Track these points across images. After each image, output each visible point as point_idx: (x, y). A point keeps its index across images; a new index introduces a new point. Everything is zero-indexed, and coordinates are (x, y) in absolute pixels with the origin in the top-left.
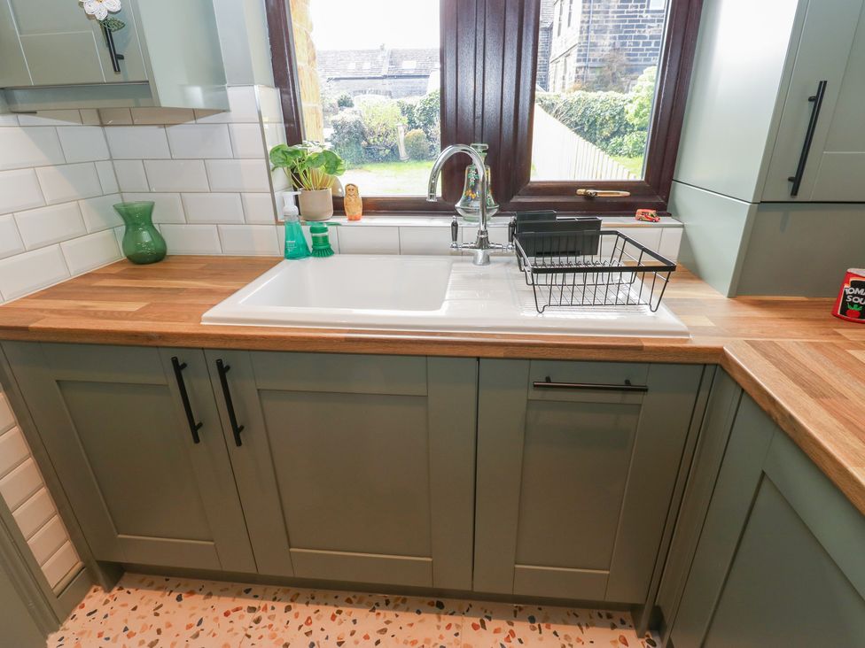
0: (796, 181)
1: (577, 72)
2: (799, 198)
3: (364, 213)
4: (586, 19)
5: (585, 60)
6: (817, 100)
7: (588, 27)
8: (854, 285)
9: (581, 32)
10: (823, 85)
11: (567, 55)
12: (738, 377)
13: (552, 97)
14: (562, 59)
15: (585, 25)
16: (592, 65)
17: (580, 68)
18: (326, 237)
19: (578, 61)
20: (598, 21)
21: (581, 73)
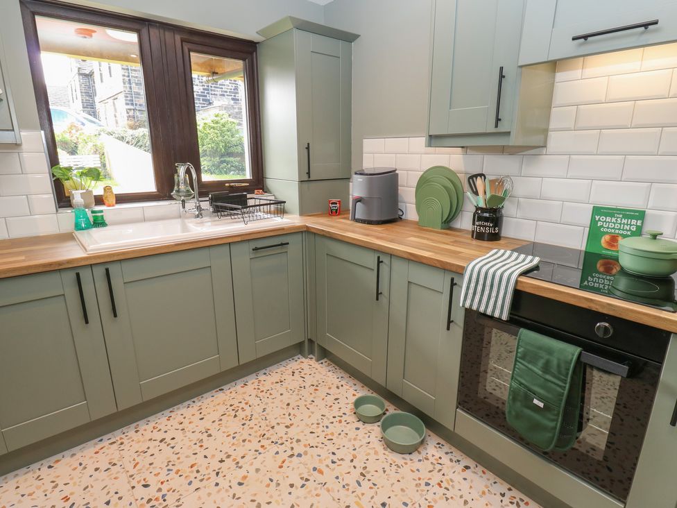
0: (309, 173)
1: (128, 113)
2: (310, 179)
3: (116, 203)
4: (126, 74)
5: (132, 104)
6: (308, 148)
7: (129, 80)
8: (332, 203)
9: (124, 83)
10: (308, 144)
11: (115, 98)
12: (313, 230)
13: (120, 132)
14: (110, 101)
15: (127, 79)
16: (140, 109)
17: (130, 109)
18: (102, 216)
19: (127, 104)
20: (137, 77)
21: (131, 113)
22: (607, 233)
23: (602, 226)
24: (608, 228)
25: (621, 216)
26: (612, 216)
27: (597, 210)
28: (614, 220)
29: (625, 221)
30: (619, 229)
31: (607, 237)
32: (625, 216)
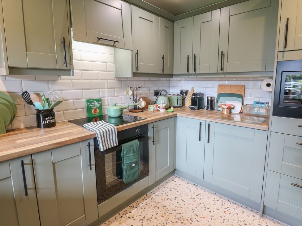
22: (93, 108)
23: (91, 107)
24: (93, 107)
25: (95, 101)
26: (93, 102)
27: (88, 101)
28: (94, 103)
29: (97, 103)
30: (96, 106)
31: (93, 110)
32: (97, 101)
